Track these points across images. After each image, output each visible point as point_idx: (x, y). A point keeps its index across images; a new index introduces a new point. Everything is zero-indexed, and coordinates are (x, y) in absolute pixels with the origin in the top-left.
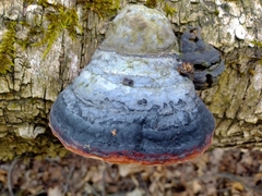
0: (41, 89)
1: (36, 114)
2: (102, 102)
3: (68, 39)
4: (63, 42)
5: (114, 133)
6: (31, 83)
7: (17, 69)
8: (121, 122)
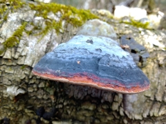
0: (31, 61)
1: (23, 78)
2: (72, 49)
3: (55, 34)
4: (51, 36)
5: (78, 62)
6: (25, 56)
7: (20, 46)
8: (84, 58)
